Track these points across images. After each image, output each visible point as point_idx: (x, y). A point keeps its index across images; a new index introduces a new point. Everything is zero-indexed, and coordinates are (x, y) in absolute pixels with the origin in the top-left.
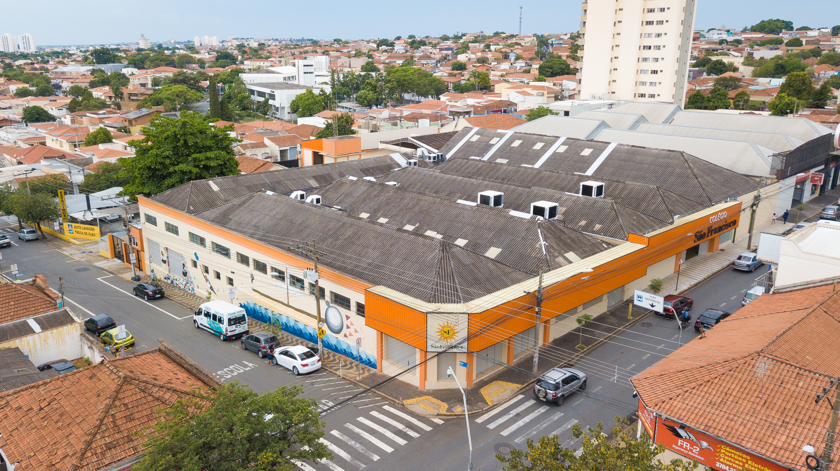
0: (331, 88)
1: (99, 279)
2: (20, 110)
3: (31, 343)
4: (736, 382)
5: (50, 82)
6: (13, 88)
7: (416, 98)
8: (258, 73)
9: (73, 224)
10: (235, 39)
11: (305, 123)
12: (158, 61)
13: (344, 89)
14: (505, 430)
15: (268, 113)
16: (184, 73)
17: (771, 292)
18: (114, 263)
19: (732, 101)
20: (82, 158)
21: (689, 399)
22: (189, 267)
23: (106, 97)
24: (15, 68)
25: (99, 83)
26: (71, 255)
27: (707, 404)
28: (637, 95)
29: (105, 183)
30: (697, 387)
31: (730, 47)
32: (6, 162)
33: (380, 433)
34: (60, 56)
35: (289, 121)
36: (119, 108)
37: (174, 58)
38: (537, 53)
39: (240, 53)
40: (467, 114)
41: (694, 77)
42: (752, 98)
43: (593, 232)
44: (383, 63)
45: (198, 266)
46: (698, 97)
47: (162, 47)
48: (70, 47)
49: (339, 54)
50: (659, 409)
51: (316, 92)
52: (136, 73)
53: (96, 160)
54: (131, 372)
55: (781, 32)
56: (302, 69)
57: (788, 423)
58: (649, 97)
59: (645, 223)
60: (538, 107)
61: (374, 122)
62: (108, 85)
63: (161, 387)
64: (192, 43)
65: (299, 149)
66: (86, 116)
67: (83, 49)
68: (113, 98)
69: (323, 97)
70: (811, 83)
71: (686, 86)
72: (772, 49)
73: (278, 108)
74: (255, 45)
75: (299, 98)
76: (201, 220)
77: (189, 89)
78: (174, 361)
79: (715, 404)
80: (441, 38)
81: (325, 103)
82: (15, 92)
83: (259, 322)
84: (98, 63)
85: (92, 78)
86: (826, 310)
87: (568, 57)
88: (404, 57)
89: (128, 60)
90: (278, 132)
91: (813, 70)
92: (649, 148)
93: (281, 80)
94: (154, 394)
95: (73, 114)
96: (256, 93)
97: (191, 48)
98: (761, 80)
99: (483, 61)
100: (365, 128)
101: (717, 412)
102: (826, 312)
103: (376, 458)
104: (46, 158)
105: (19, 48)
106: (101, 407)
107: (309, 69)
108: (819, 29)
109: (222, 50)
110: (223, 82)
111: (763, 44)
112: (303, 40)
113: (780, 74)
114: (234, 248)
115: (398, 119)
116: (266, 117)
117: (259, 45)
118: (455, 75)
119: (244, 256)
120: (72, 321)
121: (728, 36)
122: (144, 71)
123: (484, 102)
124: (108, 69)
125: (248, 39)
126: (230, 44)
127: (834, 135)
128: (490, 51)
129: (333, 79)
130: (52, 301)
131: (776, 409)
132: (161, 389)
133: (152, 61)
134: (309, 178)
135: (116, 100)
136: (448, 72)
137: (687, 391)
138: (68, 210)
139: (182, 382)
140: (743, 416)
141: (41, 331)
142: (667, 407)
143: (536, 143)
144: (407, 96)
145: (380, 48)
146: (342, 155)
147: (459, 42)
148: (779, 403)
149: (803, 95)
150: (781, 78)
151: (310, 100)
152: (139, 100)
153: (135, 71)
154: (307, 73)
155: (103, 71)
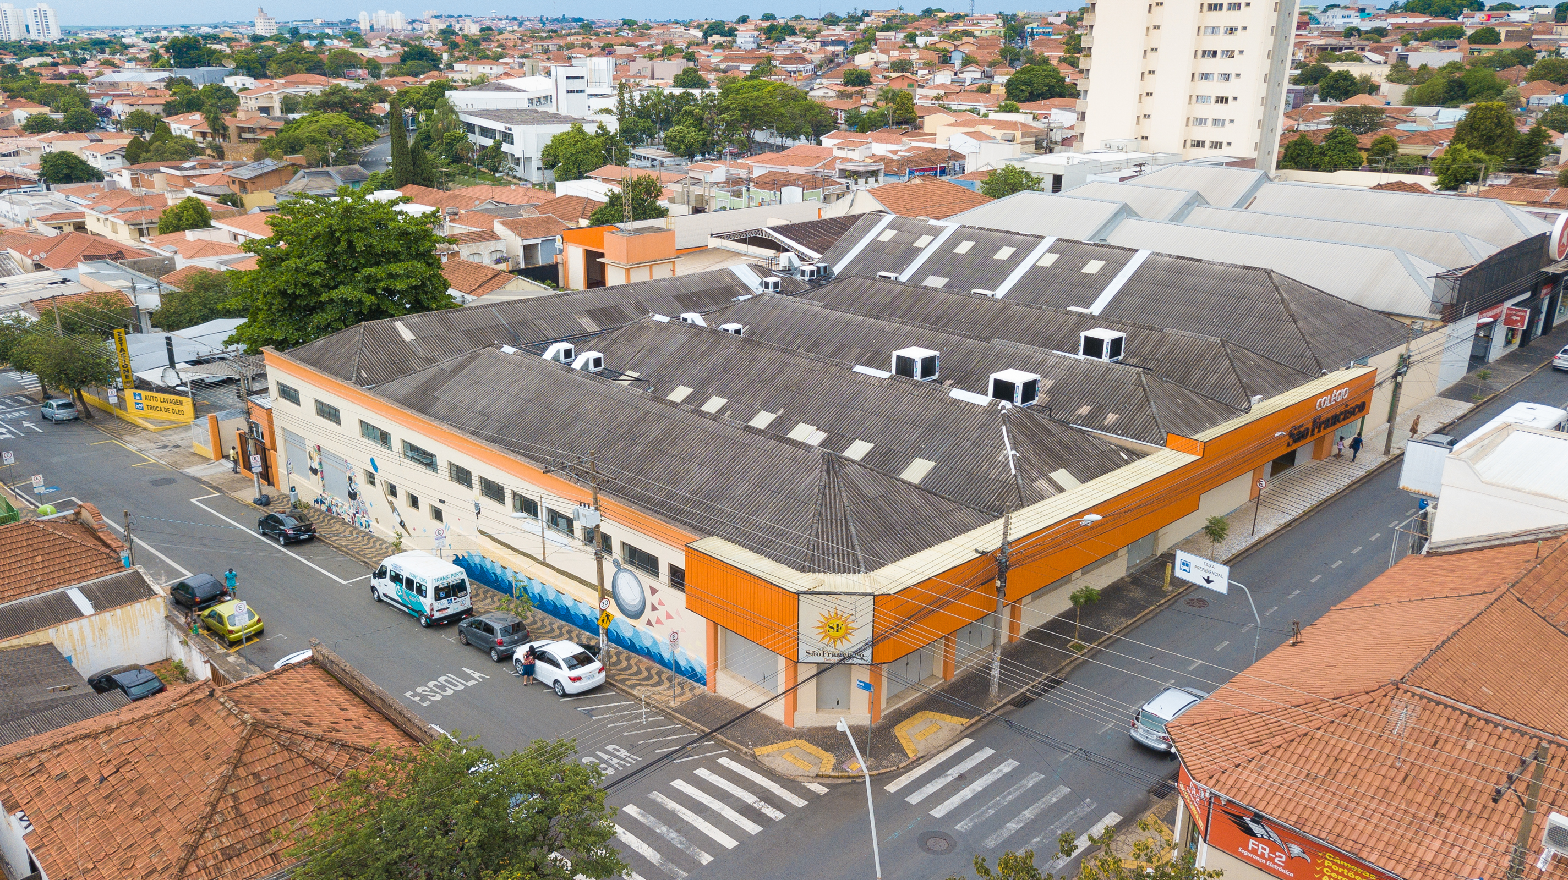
0: (618, 119)
1: (193, 500)
2: (35, 159)
3: (76, 635)
4: (1354, 738)
5: (90, 103)
6: (21, 114)
7: (778, 140)
8: (480, 89)
9: (144, 393)
10: (436, 17)
11: (570, 193)
12: (292, 63)
13: (642, 123)
14: (939, 807)
15: (501, 169)
16: (341, 90)
17: (1424, 552)
18: (221, 469)
19: (1364, 155)
20: (154, 257)
21: (1270, 767)
22: (361, 485)
23: (195, 134)
24: (23, 73)
25: (182, 106)
26: (140, 451)
27: (1302, 777)
28: (1188, 144)
29: (200, 310)
30: (1284, 746)
31: (1365, 42)
32: (12, 265)
33: (714, 812)
34: (107, 50)
35: (540, 186)
36: (221, 156)
37: (321, 56)
38: (1004, 53)
39: (446, 47)
40: (873, 175)
41: (1297, 104)
42: (1402, 150)
43: (1103, 428)
44: (716, 70)
45: (377, 481)
46: (1303, 147)
47: (298, 33)
48: (124, 30)
49: (631, 50)
50: (1215, 784)
51: (590, 129)
52: (252, 87)
53: (181, 263)
54: (265, 711)
55: (1461, 13)
56: (564, 85)
57: (1445, 817)
58: (1211, 147)
59: (1199, 410)
60: (1003, 167)
61: (698, 190)
62: (198, 110)
63: (319, 740)
64: (354, 25)
65: (558, 244)
66: (159, 172)
67: (147, 35)
68: (209, 135)
69: (603, 138)
70: (1512, 123)
71: (1281, 123)
72: (1443, 48)
73: (518, 159)
74: (473, 29)
75: (559, 141)
76: (382, 400)
77: (351, 121)
78: (341, 682)
79: (1316, 778)
80: (823, 19)
81: (607, 151)
82: (24, 122)
83: (492, 591)
84: (180, 65)
85: (167, 97)
86: (1520, 597)
87: (1062, 60)
88: (755, 58)
89: (235, 60)
90: (520, 207)
91: (1518, 93)
92: (1208, 263)
93: (525, 105)
94: (307, 753)
95: (134, 167)
96: (477, 130)
97: (355, 37)
98: (1421, 111)
99: (902, 66)
100: (683, 203)
101: (1320, 793)
102: (1520, 601)
103: (706, 859)
104: (88, 258)
105: (28, 31)
106: (212, 780)
107: (576, 85)
108: (1532, 9)
109: (411, 39)
110: (415, 107)
111: (1426, 36)
112: (564, 19)
113: (1456, 99)
114: (445, 454)
115: (743, 184)
116: (497, 175)
117: (482, 30)
118: (850, 96)
119: (463, 469)
120: (150, 593)
121: (1363, 20)
122: (266, 82)
123: (905, 151)
124: (199, 77)
125: (460, 16)
126: (426, 27)
127: (1550, 236)
128: (916, 47)
129: (621, 102)
130: (112, 554)
131: (1424, 790)
132: (318, 743)
133: (280, 63)
134: (580, 314)
135: (214, 139)
136: (837, 88)
137: (1266, 753)
138: (133, 365)
139: (356, 727)
140: (1365, 802)
141: (93, 612)
142: (1230, 782)
143: (999, 248)
144: (760, 136)
145: (709, 39)
146: (640, 264)
147: (858, 28)
148: (1430, 780)
149: (1497, 147)
150: (1457, 107)
151: (579, 145)
152: (258, 139)
153: (249, 81)
154: (574, 91)
155: (187, 82)
